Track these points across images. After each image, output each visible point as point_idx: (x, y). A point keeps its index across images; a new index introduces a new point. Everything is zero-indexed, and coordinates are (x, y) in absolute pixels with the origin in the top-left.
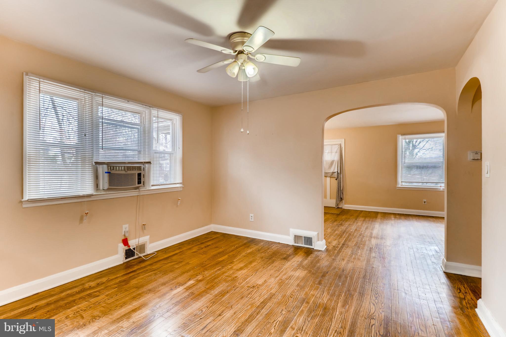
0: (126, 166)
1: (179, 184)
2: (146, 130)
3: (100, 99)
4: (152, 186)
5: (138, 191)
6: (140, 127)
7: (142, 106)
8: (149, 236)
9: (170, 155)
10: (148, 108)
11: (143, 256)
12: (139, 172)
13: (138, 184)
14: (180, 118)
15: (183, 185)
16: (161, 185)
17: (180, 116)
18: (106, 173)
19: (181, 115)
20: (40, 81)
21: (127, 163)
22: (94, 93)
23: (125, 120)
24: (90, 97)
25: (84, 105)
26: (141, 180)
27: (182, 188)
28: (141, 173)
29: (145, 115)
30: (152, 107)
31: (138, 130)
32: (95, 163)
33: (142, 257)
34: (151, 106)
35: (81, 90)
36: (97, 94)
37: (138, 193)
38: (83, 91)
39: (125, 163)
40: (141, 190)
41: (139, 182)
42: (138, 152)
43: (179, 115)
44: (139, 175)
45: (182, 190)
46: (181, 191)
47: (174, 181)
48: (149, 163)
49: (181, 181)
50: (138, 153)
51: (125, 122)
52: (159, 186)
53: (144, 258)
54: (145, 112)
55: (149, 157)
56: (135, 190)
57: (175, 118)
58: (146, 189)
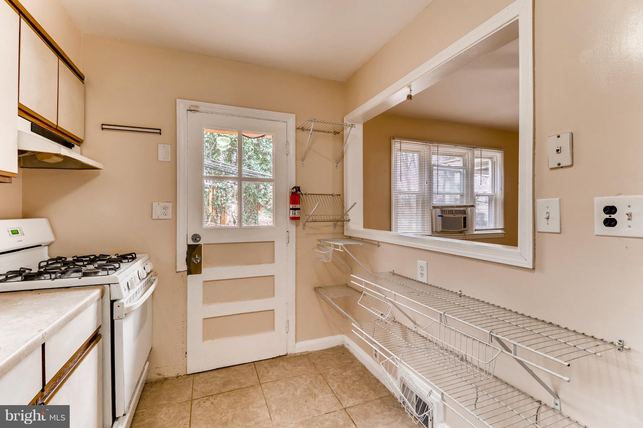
0: (454, 210)
1: (500, 230)
2: (469, 172)
3: (436, 149)
4: (476, 230)
5: (463, 235)
6: (463, 170)
7: (467, 148)
9: (489, 197)
10: (472, 150)
12: (465, 216)
13: (464, 228)
14: (501, 155)
15: (504, 231)
16: (484, 229)
17: (501, 153)
18: (439, 216)
19: (503, 151)
20: (401, 142)
21: (455, 207)
22: (432, 144)
24: (428, 148)
25: (423, 155)
26: (466, 223)
27: (504, 234)
28: (466, 217)
29: (468, 157)
30: (476, 148)
31: (460, 173)
32: (432, 207)
34: (474, 146)
35: (424, 143)
36: (434, 144)
37: (463, 237)
38: (425, 144)
39: (453, 206)
40: (466, 234)
41: (465, 226)
42: (460, 195)
43: (501, 151)
44: (465, 219)
45: (503, 236)
46: (502, 238)
47: (495, 227)
48: (473, 206)
49: (502, 226)
50: (460, 197)
51: (452, 166)
52: (481, 231)
54: (468, 154)
55: (472, 200)
56: (460, 233)
57: (495, 156)
58: (469, 233)
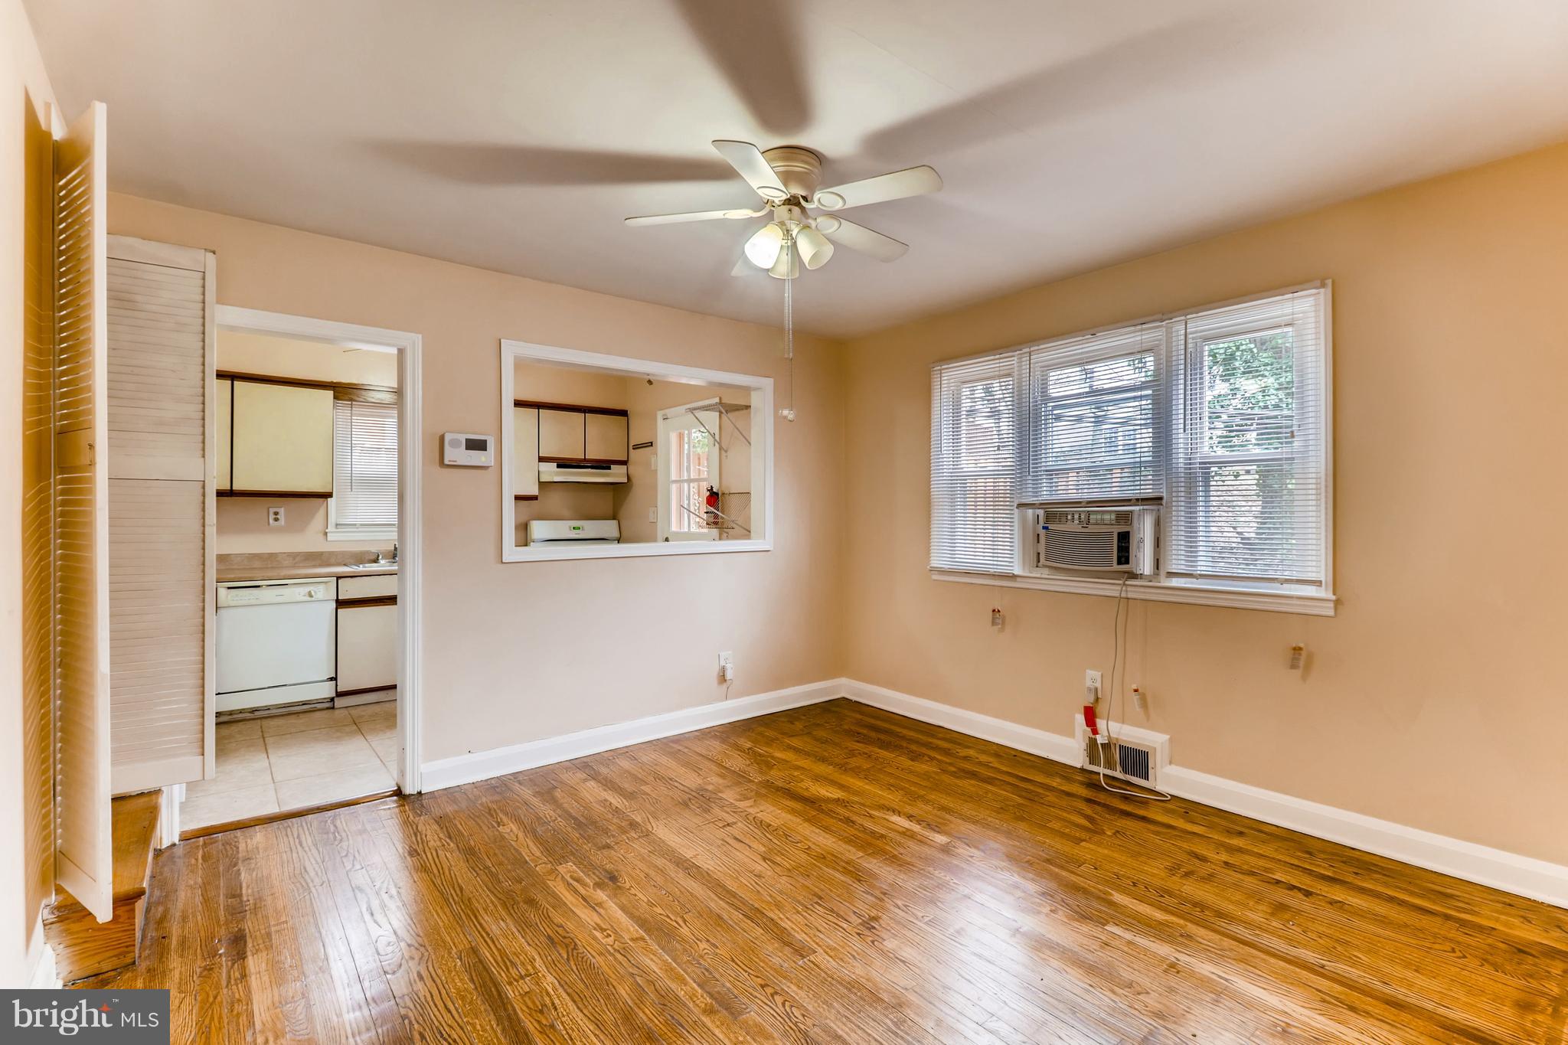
0: (1085, 511)
4: (1171, 574)
7: (1135, 328)
8: (1168, 737)
10: (1159, 327)
11: (1104, 774)
12: (1124, 529)
13: (1119, 563)
18: (1043, 528)
23: (1106, 386)
26: (1129, 552)
28: (1129, 534)
32: (1018, 504)
33: (1101, 775)
41: (1123, 559)
44: (1123, 538)
48: (1157, 500)
53: (1102, 779)
